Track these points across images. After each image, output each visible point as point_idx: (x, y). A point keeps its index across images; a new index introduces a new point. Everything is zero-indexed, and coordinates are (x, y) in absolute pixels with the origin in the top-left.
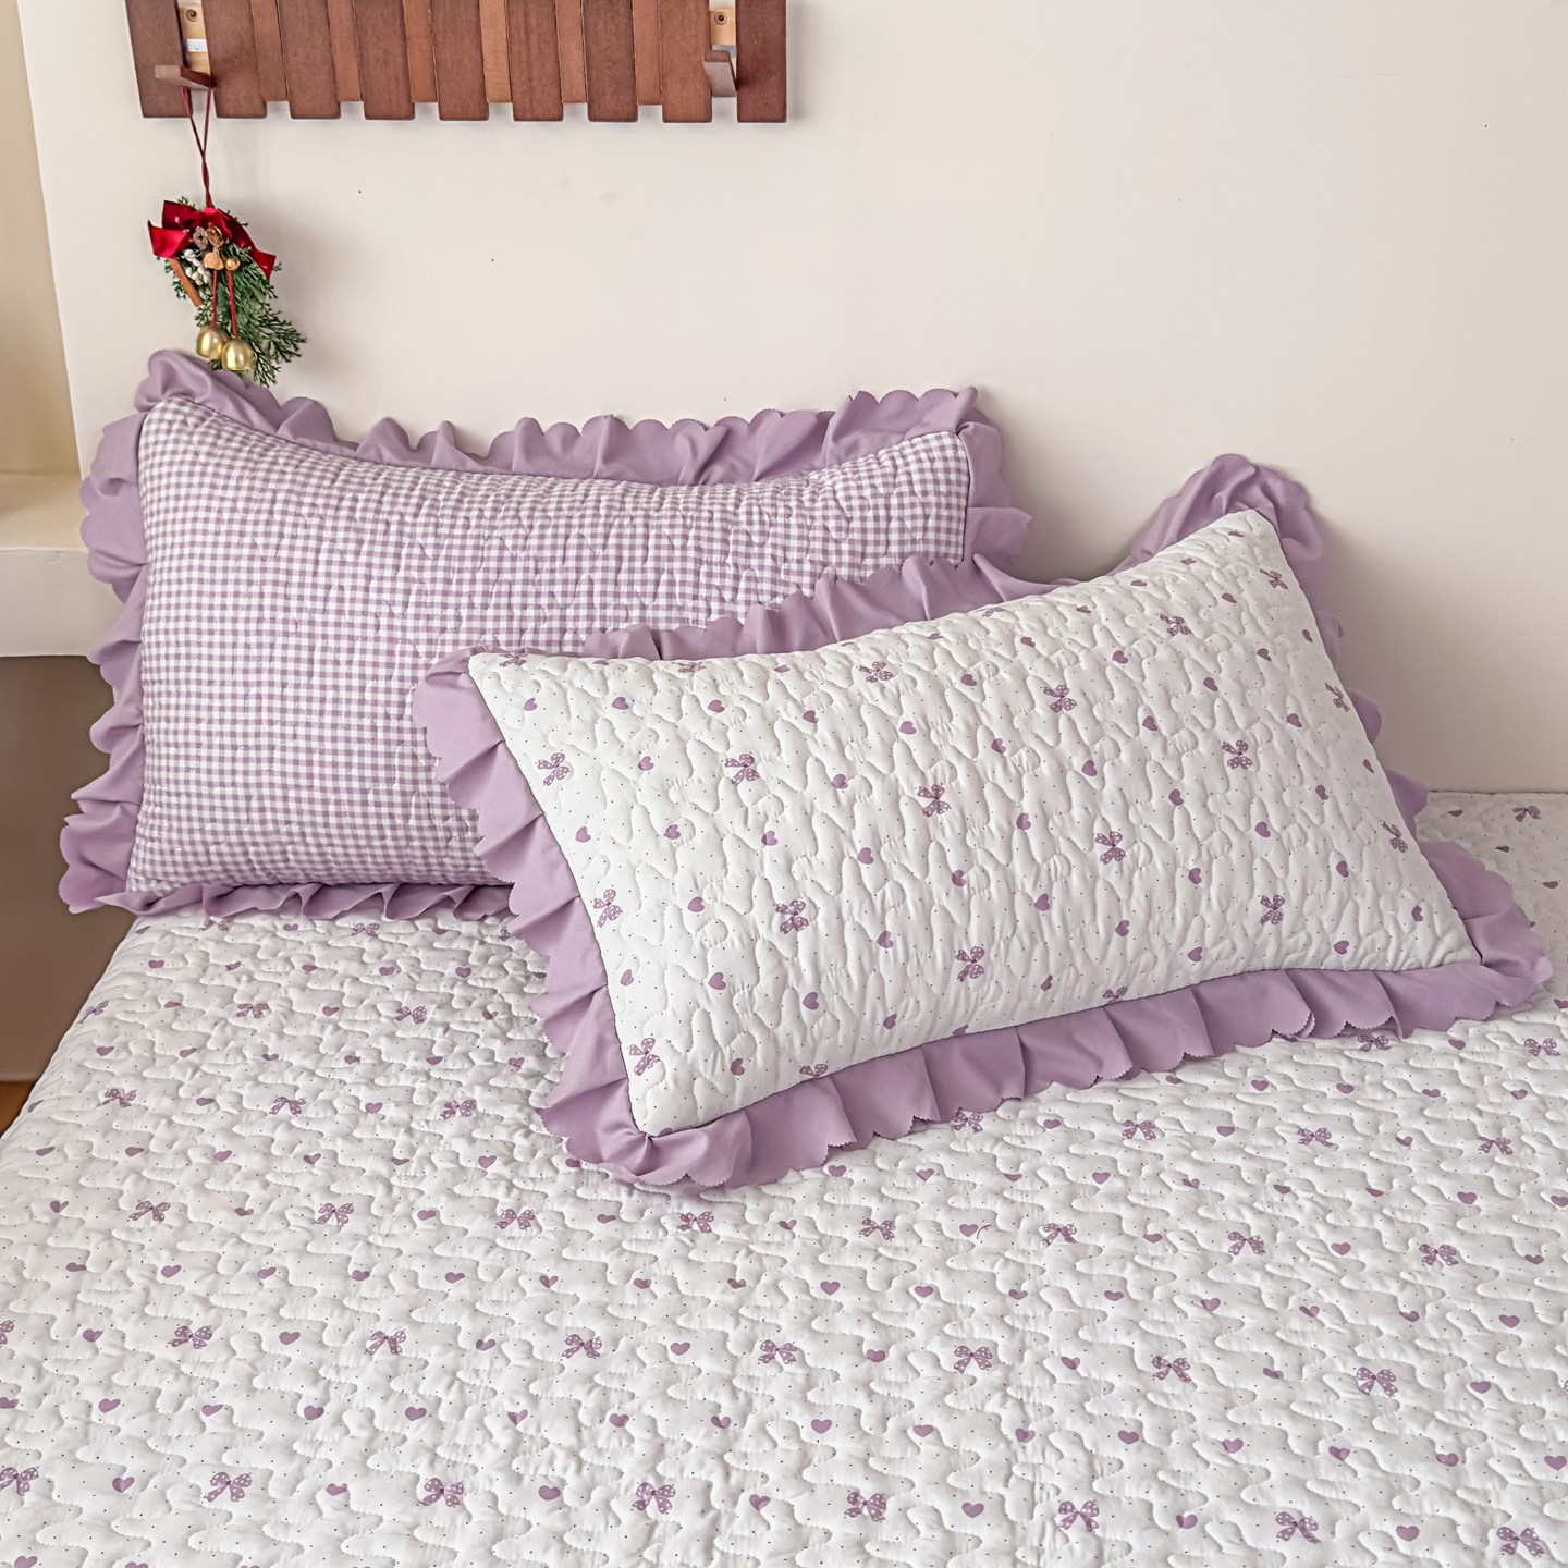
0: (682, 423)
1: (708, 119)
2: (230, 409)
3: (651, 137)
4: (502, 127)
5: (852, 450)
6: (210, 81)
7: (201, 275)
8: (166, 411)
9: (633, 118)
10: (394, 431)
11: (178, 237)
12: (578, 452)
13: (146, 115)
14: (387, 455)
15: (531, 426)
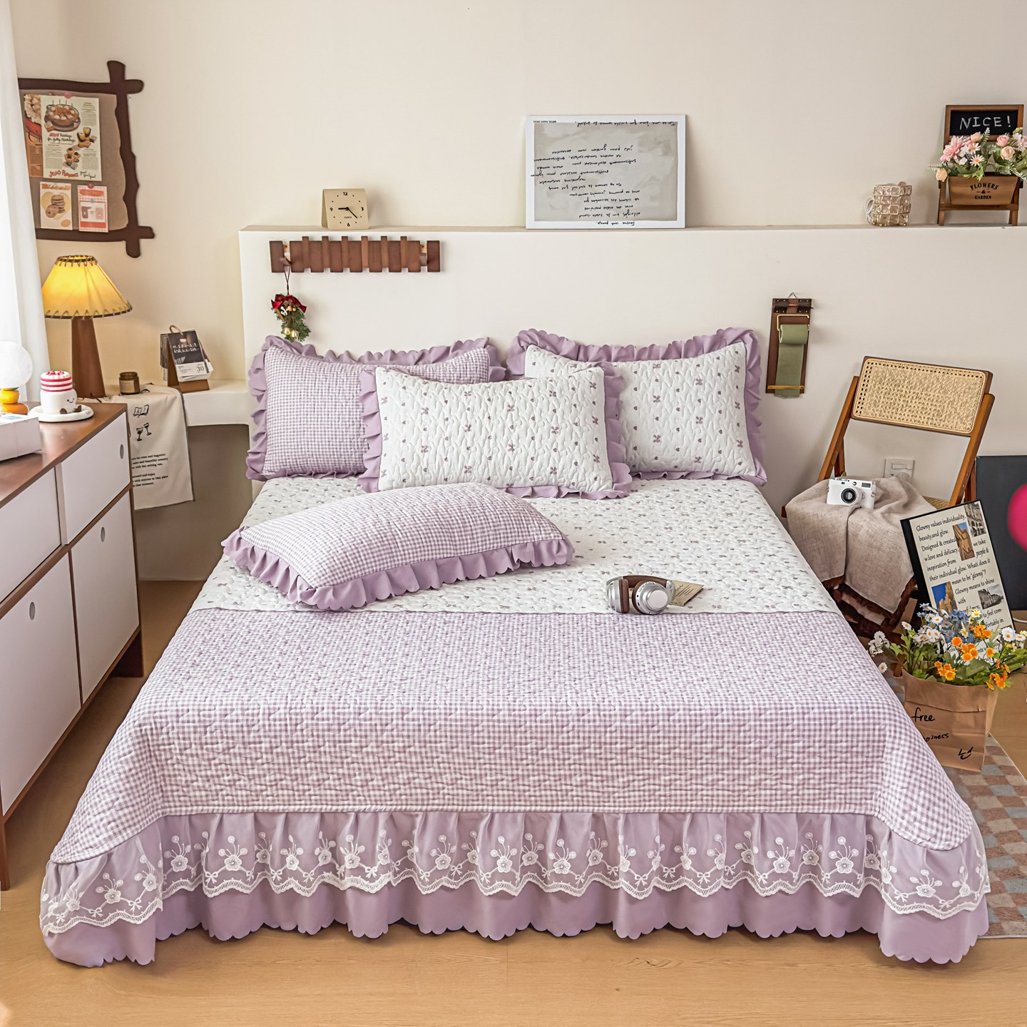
0: (411, 351)
1: (419, 271)
2: (288, 349)
3: (405, 276)
4: (366, 274)
5: (457, 355)
6: (291, 263)
7: (285, 313)
8: (271, 350)
9: (400, 271)
10: (332, 353)
11: (280, 303)
12: (383, 359)
13: (273, 271)
14: (331, 360)
15: (370, 353)
